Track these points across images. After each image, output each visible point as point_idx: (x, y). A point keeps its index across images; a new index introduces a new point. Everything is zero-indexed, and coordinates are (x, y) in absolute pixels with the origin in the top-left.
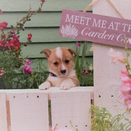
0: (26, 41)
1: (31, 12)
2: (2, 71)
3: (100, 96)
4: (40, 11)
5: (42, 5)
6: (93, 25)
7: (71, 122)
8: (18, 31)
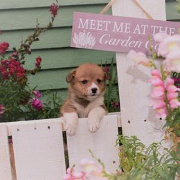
0: (33, 67)
1: (39, 29)
2: (3, 108)
3: (129, 122)
4: (50, 28)
5: (53, 19)
6: (114, 30)
7: (90, 151)
8: (23, 55)
